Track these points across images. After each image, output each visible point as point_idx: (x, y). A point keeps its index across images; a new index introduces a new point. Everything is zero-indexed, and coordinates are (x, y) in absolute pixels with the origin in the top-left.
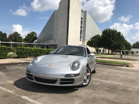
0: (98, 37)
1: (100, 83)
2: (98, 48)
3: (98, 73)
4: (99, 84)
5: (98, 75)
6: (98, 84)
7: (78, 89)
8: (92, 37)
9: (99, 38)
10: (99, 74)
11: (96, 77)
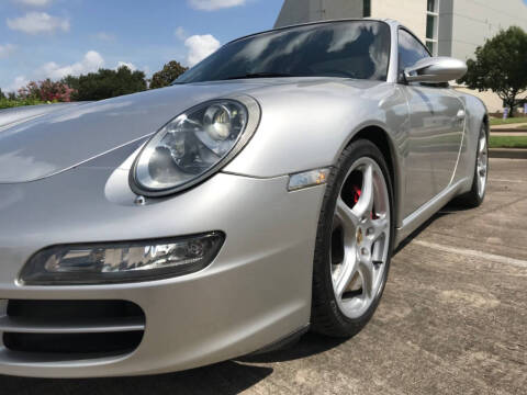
0: (514, 39)
1: (505, 295)
2: (514, 93)
3: (501, 207)
4: (495, 303)
5: (497, 223)
6: (481, 301)
7: (269, 371)
8: (483, 44)
9: (518, 43)
10: (502, 217)
11: (479, 239)
